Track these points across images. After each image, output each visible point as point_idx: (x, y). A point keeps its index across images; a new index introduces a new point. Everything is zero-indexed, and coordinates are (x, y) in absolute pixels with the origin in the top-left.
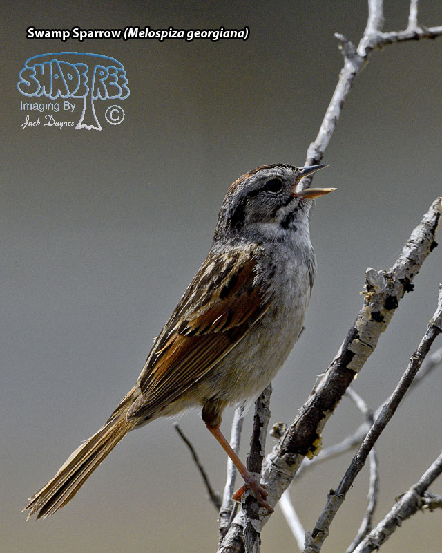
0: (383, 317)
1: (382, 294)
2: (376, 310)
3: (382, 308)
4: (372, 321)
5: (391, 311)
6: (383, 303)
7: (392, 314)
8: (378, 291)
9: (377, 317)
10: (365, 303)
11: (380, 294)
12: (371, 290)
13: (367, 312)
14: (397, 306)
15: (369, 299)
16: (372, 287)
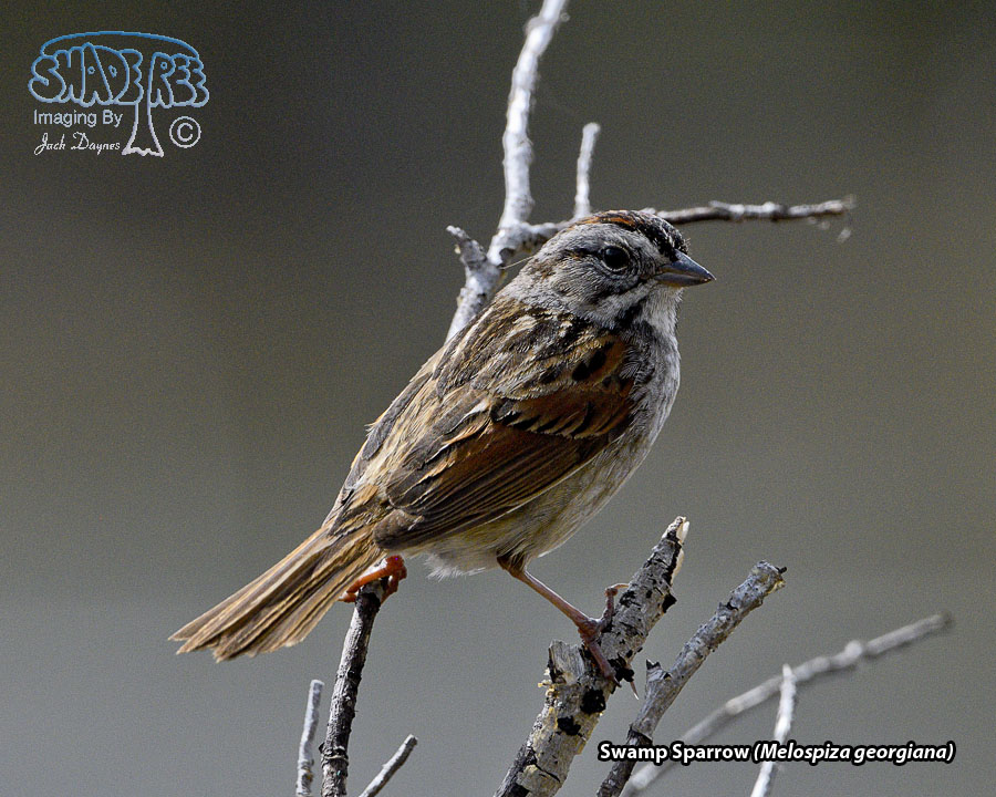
0: (579, 727)
1: (577, 686)
2: (567, 715)
3: (577, 711)
4: (558, 733)
5: (592, 716)
6: (579, 702)
7: (594, 721)
8: (570, 680)
9: (568, 727)
10: (548, 702)
11: (573, 686)
12: (558, 680)
13: (552, 718)
14: (604, 708)
15: (554, 694)
16: (560, 673)
